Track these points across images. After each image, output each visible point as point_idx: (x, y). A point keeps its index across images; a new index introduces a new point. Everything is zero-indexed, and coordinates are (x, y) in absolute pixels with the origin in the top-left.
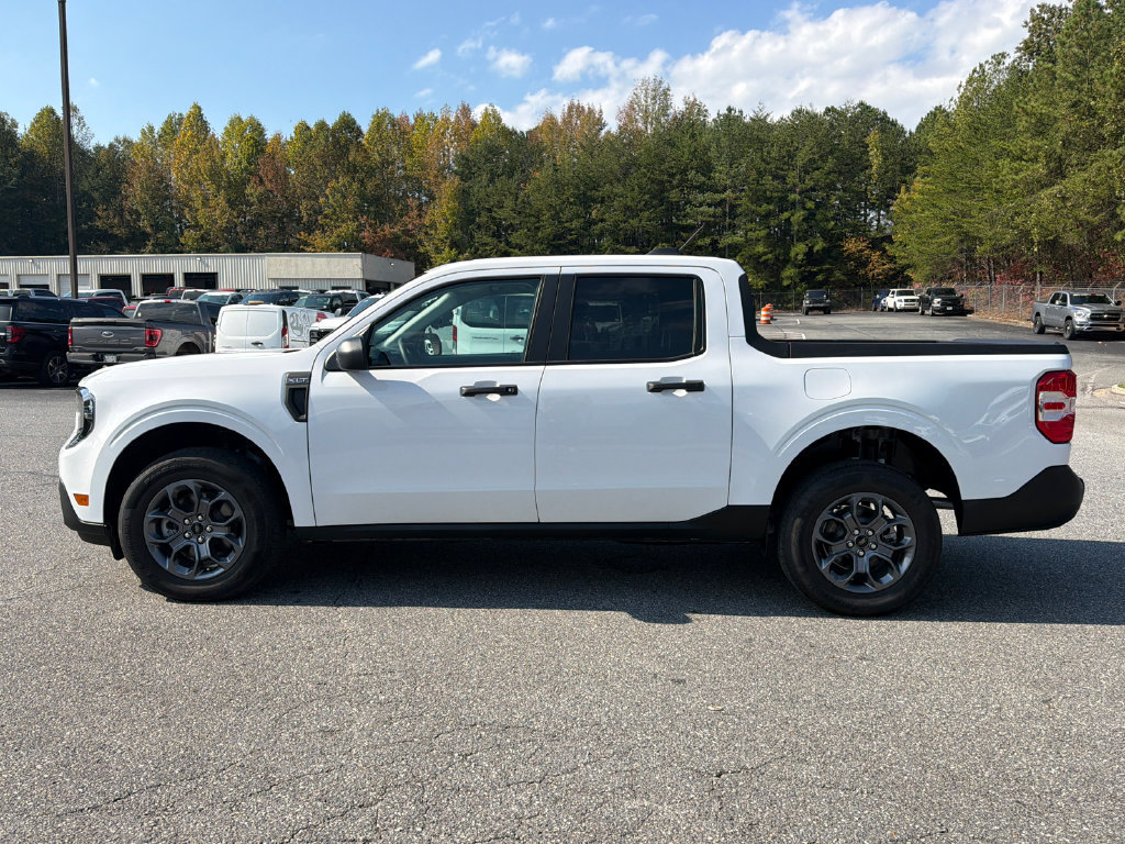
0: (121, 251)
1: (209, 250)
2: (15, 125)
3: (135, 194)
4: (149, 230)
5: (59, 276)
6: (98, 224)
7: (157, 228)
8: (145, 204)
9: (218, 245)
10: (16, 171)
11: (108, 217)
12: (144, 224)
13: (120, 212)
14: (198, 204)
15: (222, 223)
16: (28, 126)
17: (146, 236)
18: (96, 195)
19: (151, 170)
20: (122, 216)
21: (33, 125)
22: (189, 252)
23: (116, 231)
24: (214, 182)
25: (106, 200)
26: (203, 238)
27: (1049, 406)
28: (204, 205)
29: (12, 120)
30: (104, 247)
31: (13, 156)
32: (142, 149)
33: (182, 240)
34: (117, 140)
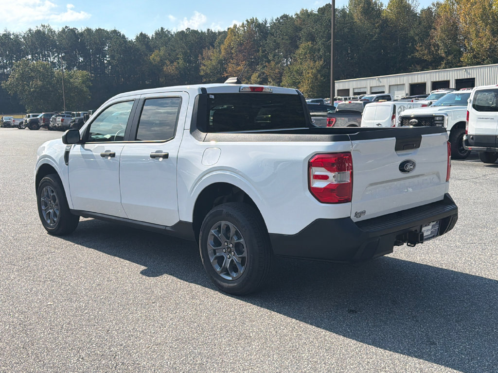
0: (428, 69)
1: (478, 64)
2: (382, 5)
3: (438, 35)
4: (443, 55)
5: (390, 86)
6: (416, 54)
7: (448, 53)
8: (442, 40)
9: (484, 60)
10: (378, 30)
11: (422, 50)
12: (442, 53)
13: (428, 47)
14: (473, 36)
15: (487, 46)
16: (387, 5)
17: (442, 59)
18: (416, 38)
19: (447, 19)
20: (429, 49)
21: (389, 4)
22: (466, 66)
23: (425, 57)
24: (483, 21)
25: (422, 41)
26: (475, 57)
27: (317, 177)
28: (477, 36)
29: (381, 3)
30: (418, 67)
31: (377, 22)
32: (445, 7)
33: (462, 59)
34: (433, 4)
